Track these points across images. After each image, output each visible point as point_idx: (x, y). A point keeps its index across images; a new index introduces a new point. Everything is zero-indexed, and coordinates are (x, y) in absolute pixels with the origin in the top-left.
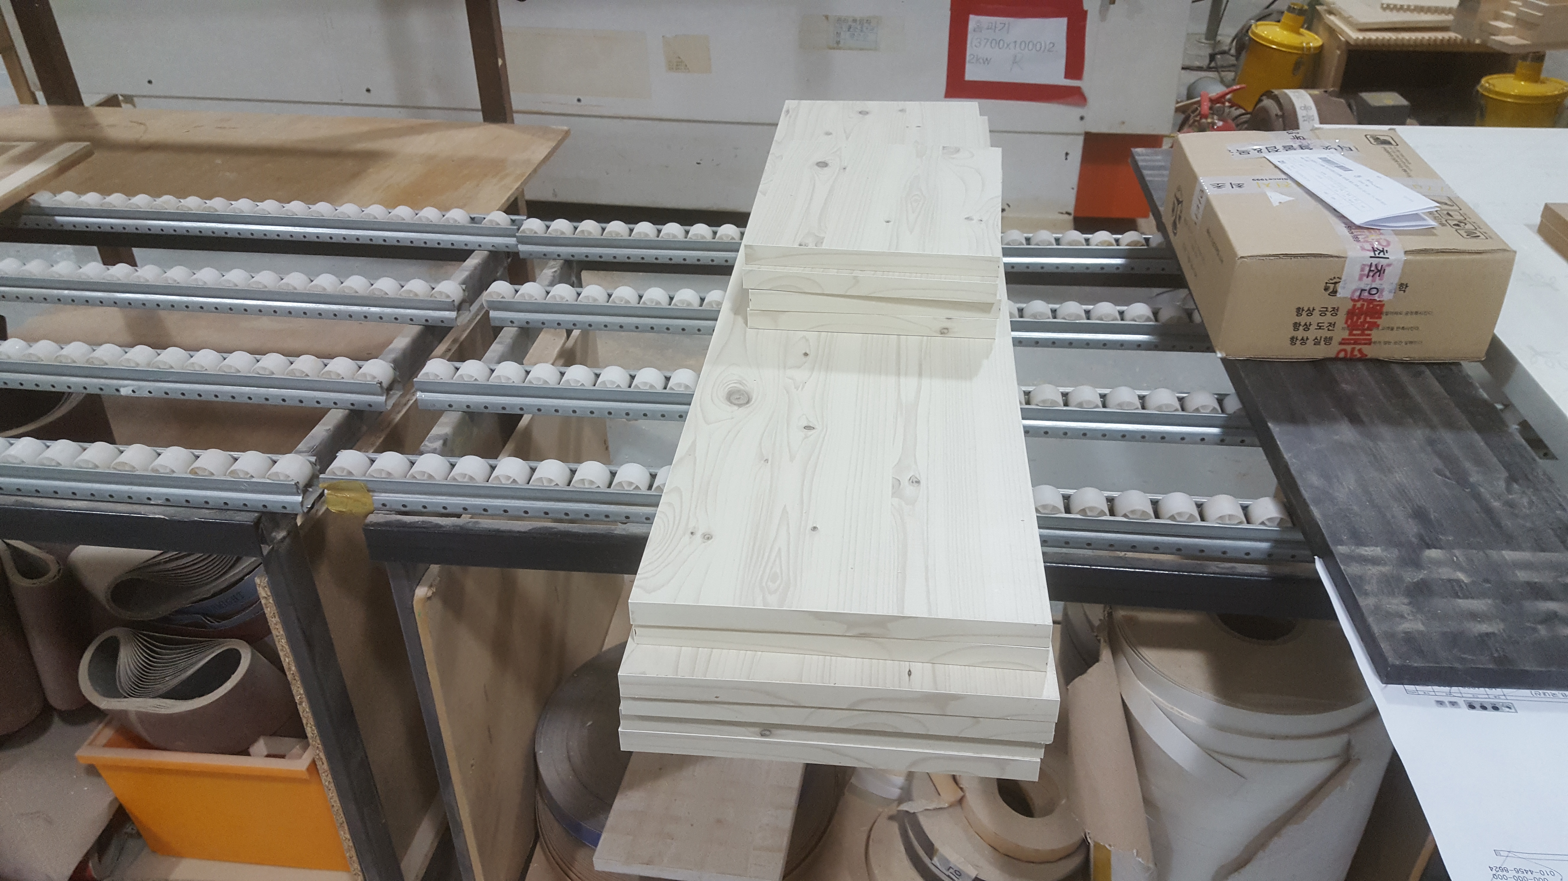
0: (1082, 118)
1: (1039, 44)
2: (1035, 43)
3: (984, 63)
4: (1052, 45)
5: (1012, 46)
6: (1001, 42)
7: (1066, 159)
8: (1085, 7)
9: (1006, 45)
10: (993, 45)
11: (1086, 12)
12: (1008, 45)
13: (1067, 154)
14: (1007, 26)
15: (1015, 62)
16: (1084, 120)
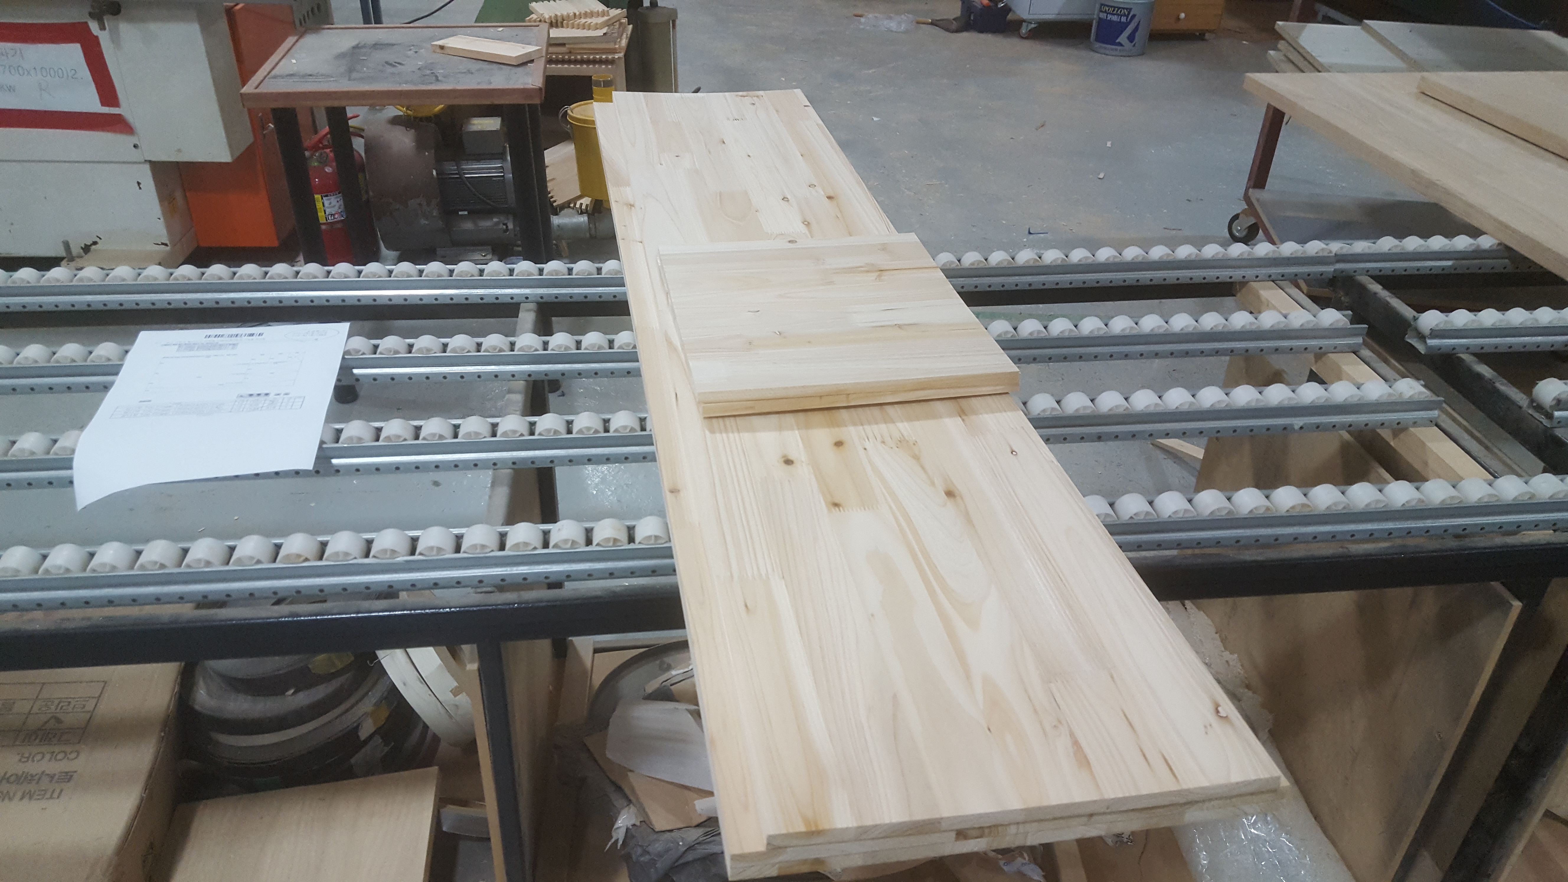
0: (135, 146)
1: (60, 71)
2: (56, 70)
3: (10, 90)
4: (73, 71)
5: (32, 72)
6: (20, 68)
7: (140, 188)
8: (95, 34)
9: (26, 73)
10: (13, 71)
11: (97, 37)
12: (29, 73)
13: (139, 184)
14: (18, 52)
15: (41, 89)
16: (139, 150)
